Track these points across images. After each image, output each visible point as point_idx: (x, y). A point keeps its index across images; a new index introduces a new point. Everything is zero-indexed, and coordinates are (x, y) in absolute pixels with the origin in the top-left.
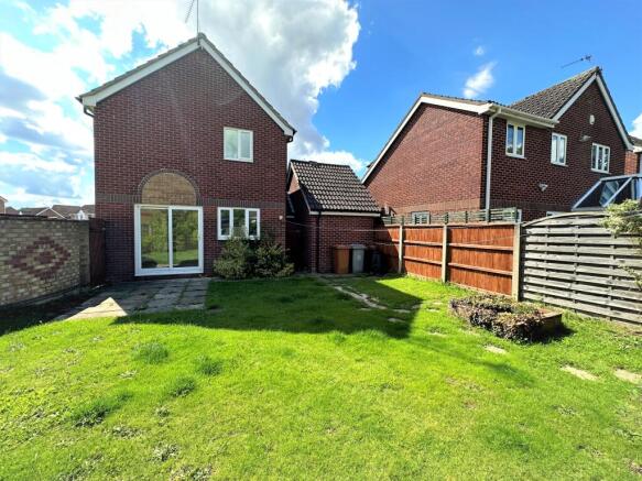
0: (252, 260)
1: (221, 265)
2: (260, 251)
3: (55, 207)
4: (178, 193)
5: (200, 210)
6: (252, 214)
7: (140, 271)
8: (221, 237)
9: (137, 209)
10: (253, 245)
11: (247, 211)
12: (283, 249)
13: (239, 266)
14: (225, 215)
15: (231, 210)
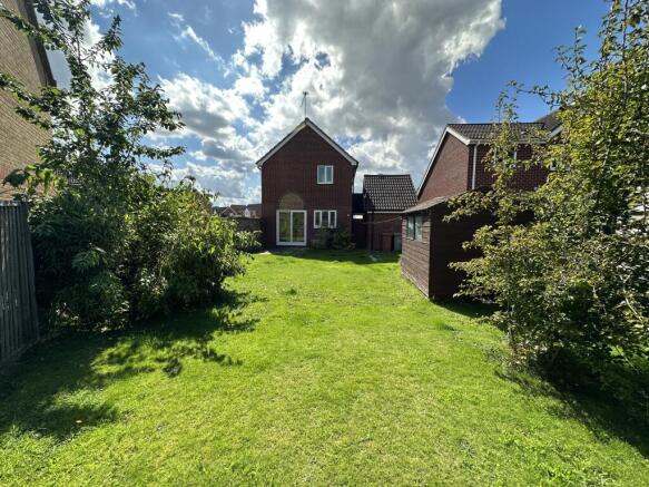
0: (331, 240)
1: (314, 241)
2: (335, 235)
3: (232, 206)
4: (295, 203)
5: (305, 212)
6: (333, 214)
7: (279, 243)
8: (315, 227)
9: (278, 213)
10: (332, 231)
11: (329, 212)
12: (349, 235)
13: (323, 242)
14: (318, 214)
15: (321, 212)
